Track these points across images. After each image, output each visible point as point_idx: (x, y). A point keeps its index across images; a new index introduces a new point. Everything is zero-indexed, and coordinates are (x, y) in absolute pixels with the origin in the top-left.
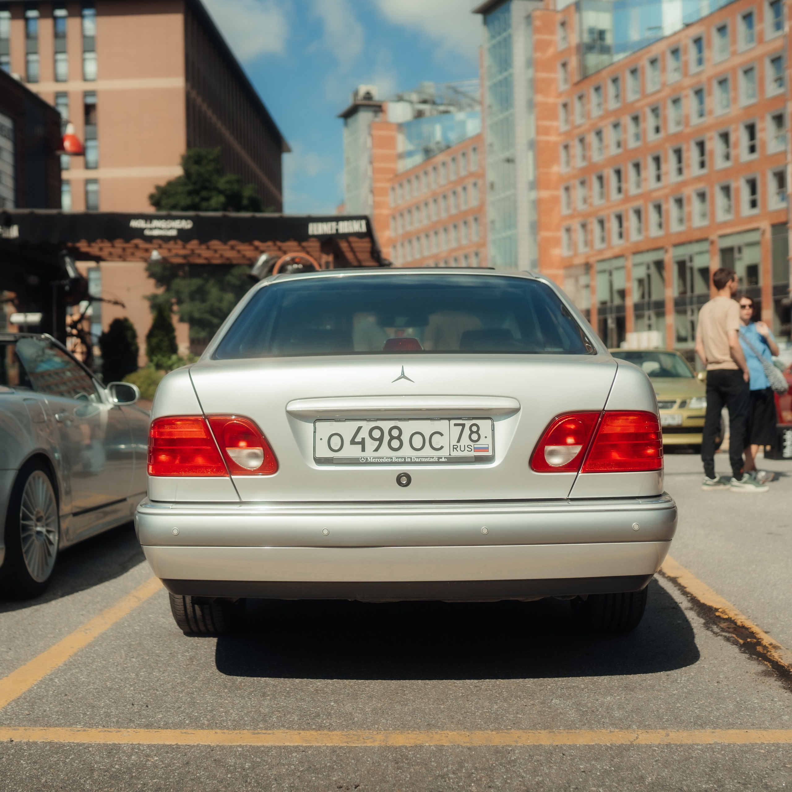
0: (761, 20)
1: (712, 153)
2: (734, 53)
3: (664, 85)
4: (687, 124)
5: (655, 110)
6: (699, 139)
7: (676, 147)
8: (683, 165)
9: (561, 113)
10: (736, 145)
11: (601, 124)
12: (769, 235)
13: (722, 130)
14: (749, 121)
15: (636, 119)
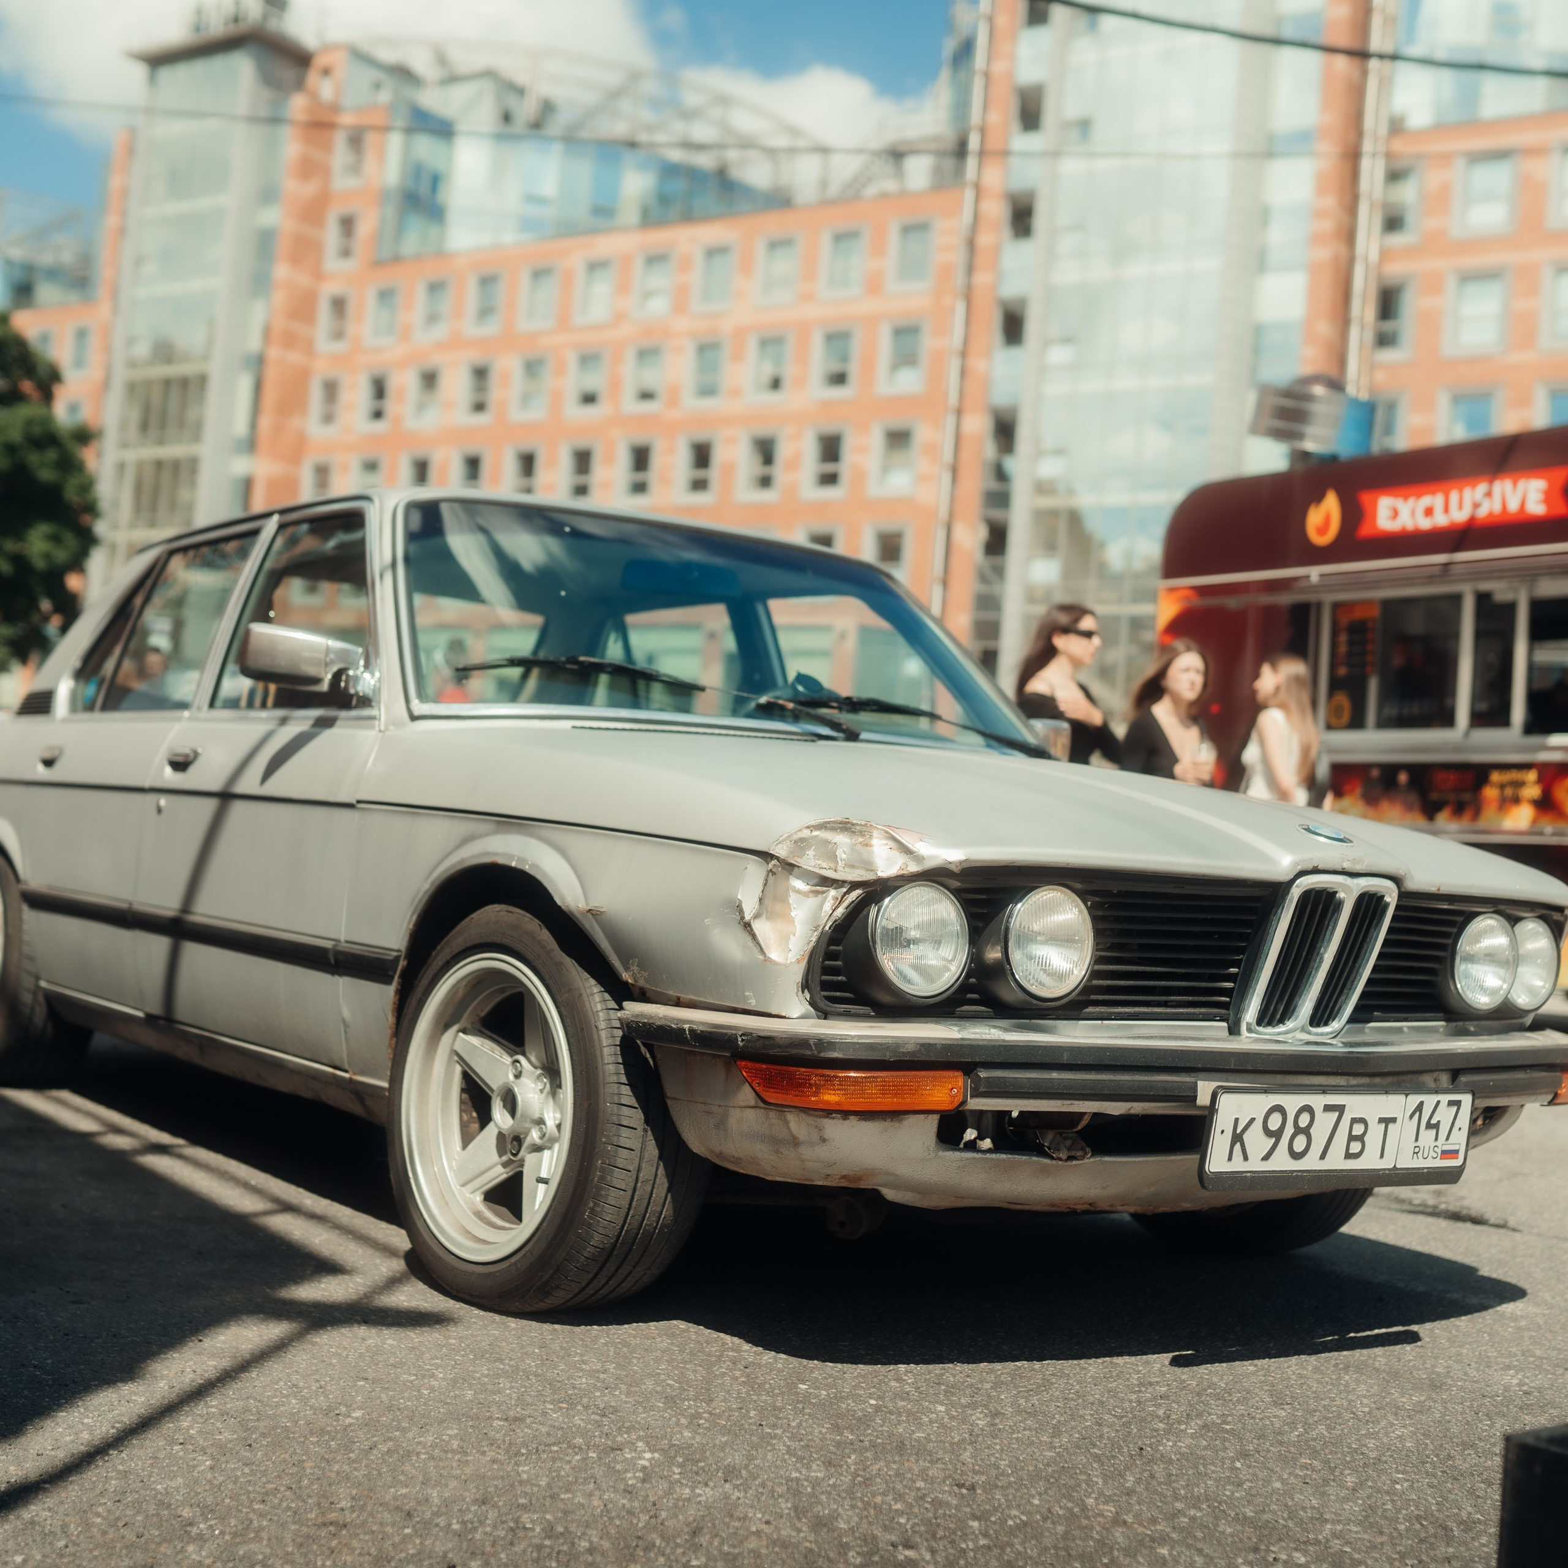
0: (879, 249)
1: (729, 469)
2: (807, 297)
3: (619, 317)
4: (673, 401)
5: (588, 360)
6: (701, 436)
7: (640, 439)
8: (653, 475)
9: (324, 311)
10: (794, 464)
11: (436, 360)
12: (851, 644)
13: (763, 431)
14: (830, 428)
15: (532, 368)
